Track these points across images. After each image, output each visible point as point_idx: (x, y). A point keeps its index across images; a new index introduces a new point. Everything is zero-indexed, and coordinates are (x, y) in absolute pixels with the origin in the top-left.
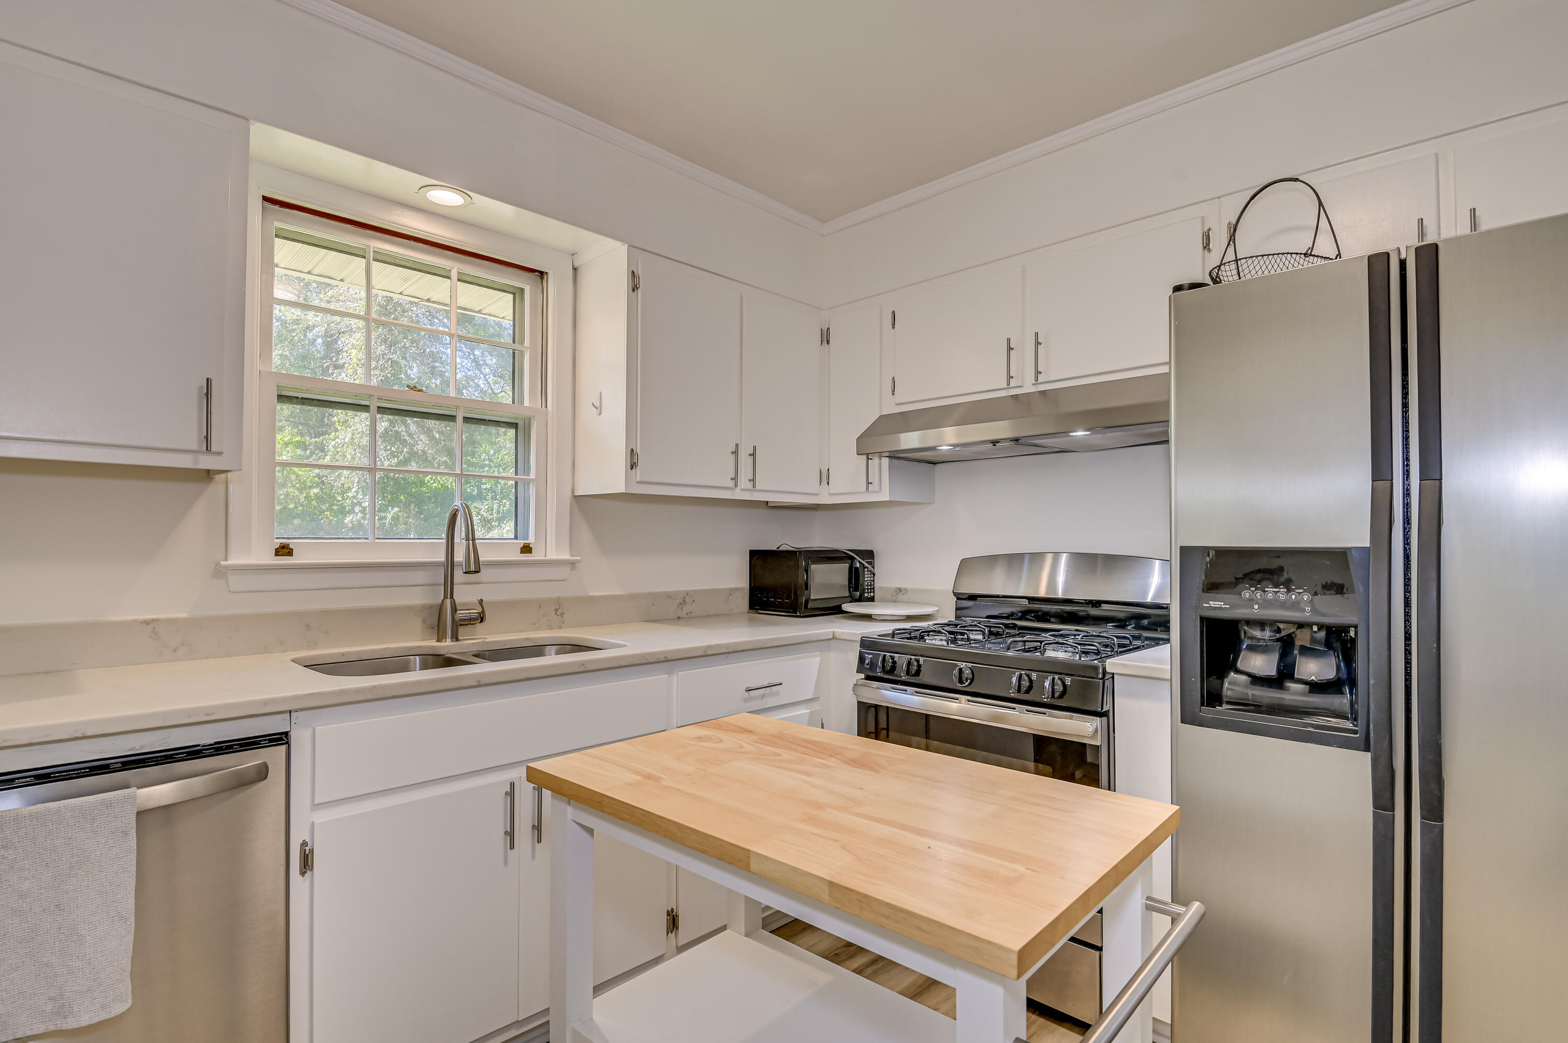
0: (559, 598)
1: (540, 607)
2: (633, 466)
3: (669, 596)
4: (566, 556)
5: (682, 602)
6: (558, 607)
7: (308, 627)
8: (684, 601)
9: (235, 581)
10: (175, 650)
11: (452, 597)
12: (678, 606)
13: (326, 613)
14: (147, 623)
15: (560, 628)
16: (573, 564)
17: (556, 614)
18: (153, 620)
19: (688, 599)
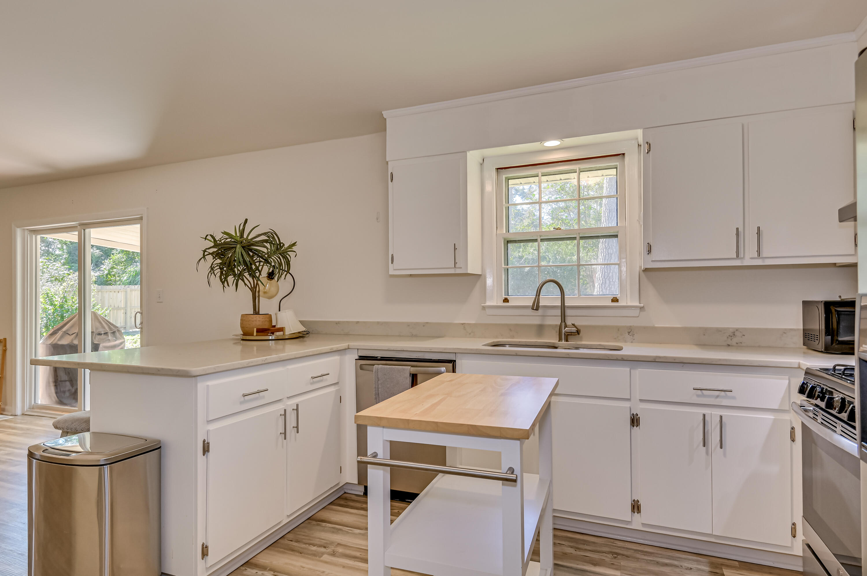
0: (631, 326)
1: (618, 330)
2: (649, 251)
3: (719, 330)
4: (637, 304)
5: (731, 335)
6: (630, 331)
7: (511, 330)
8: (734, 335)
9: (489, 312)
10: (470, 334)
11: (564, 321)
12: (727, 337)
13: (517, 325)
14: (462, 324)
15: (632, 342)
16: (642, 309)
17: (629, 334)
18: (464, 323)
19: (737, 333)
